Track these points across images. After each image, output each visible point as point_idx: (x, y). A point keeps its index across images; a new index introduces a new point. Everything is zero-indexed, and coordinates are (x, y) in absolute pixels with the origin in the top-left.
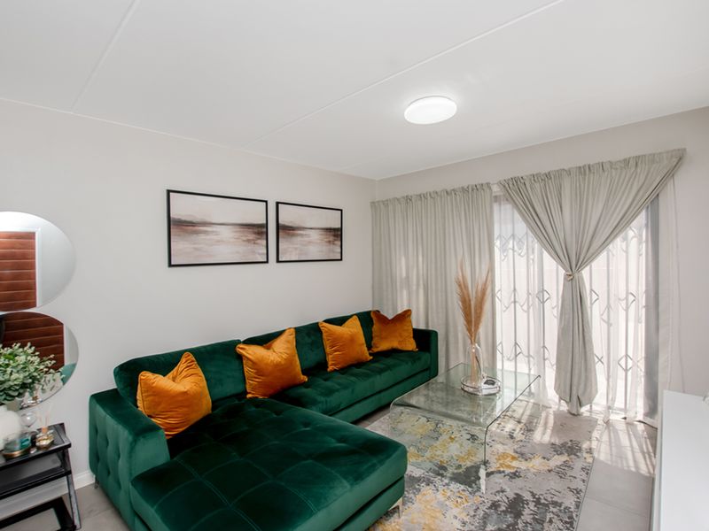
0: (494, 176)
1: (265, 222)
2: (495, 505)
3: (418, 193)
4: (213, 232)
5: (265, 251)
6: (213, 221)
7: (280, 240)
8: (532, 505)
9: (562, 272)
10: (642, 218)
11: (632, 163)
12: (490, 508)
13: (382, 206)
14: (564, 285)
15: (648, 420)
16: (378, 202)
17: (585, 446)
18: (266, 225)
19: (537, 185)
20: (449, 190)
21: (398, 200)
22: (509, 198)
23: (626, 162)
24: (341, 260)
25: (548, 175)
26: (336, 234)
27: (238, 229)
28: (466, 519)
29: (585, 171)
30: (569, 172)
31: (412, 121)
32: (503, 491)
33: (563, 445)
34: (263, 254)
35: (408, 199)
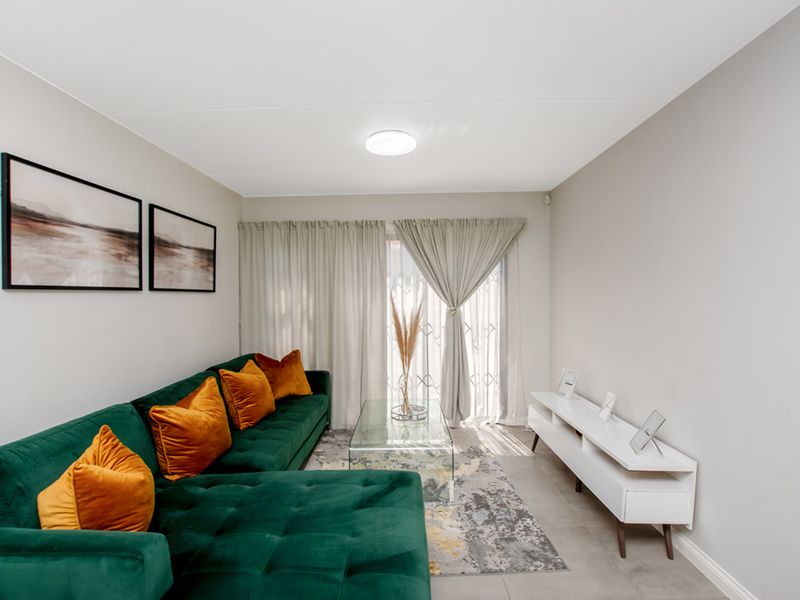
0: (389, 215)
1: (137, 230)
2: (467, 507)
3: (305, 220)
4: (73, 236)
5: (137, 273)
6: (74, 220)
7: (156, 259)
8: (488, 497)
9: (444, 307)
10: (497, 268)
11: (496, 223)
12: (467, 510)
13: (254, 227)
14: (447, 320)
15: (502, 422)
16: (249, 223)
17: (482, 448)
18: (139, 236)
19: (426, 230)
20: (341, 222)
21: (277, 224)
22: (401, 237)
23: (492, 221)
24: (214, 291)
25: (436, 222)
26: (210, 257)
27: (105, 236)
28: (459, 524)
29: (463, 223)
30: (452, 223)
31: (371, 151)
32: (464, 495)
33: (469, 451)
34: (135, 277)
35: (291, 225)
